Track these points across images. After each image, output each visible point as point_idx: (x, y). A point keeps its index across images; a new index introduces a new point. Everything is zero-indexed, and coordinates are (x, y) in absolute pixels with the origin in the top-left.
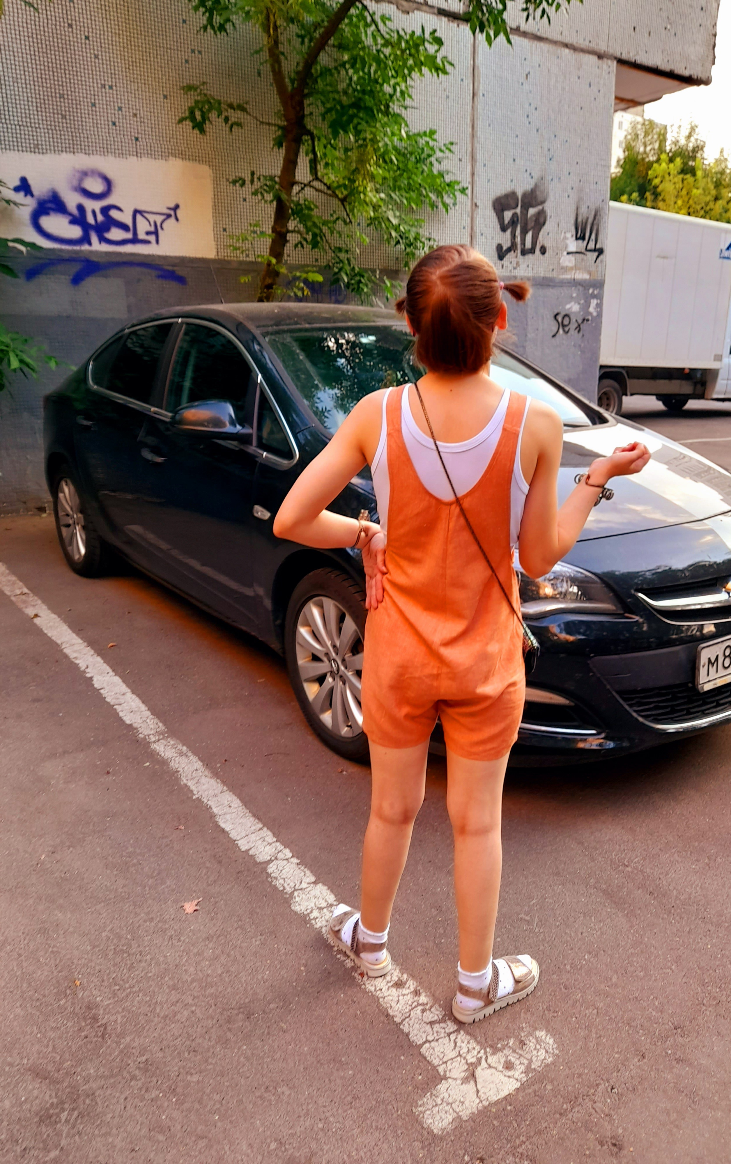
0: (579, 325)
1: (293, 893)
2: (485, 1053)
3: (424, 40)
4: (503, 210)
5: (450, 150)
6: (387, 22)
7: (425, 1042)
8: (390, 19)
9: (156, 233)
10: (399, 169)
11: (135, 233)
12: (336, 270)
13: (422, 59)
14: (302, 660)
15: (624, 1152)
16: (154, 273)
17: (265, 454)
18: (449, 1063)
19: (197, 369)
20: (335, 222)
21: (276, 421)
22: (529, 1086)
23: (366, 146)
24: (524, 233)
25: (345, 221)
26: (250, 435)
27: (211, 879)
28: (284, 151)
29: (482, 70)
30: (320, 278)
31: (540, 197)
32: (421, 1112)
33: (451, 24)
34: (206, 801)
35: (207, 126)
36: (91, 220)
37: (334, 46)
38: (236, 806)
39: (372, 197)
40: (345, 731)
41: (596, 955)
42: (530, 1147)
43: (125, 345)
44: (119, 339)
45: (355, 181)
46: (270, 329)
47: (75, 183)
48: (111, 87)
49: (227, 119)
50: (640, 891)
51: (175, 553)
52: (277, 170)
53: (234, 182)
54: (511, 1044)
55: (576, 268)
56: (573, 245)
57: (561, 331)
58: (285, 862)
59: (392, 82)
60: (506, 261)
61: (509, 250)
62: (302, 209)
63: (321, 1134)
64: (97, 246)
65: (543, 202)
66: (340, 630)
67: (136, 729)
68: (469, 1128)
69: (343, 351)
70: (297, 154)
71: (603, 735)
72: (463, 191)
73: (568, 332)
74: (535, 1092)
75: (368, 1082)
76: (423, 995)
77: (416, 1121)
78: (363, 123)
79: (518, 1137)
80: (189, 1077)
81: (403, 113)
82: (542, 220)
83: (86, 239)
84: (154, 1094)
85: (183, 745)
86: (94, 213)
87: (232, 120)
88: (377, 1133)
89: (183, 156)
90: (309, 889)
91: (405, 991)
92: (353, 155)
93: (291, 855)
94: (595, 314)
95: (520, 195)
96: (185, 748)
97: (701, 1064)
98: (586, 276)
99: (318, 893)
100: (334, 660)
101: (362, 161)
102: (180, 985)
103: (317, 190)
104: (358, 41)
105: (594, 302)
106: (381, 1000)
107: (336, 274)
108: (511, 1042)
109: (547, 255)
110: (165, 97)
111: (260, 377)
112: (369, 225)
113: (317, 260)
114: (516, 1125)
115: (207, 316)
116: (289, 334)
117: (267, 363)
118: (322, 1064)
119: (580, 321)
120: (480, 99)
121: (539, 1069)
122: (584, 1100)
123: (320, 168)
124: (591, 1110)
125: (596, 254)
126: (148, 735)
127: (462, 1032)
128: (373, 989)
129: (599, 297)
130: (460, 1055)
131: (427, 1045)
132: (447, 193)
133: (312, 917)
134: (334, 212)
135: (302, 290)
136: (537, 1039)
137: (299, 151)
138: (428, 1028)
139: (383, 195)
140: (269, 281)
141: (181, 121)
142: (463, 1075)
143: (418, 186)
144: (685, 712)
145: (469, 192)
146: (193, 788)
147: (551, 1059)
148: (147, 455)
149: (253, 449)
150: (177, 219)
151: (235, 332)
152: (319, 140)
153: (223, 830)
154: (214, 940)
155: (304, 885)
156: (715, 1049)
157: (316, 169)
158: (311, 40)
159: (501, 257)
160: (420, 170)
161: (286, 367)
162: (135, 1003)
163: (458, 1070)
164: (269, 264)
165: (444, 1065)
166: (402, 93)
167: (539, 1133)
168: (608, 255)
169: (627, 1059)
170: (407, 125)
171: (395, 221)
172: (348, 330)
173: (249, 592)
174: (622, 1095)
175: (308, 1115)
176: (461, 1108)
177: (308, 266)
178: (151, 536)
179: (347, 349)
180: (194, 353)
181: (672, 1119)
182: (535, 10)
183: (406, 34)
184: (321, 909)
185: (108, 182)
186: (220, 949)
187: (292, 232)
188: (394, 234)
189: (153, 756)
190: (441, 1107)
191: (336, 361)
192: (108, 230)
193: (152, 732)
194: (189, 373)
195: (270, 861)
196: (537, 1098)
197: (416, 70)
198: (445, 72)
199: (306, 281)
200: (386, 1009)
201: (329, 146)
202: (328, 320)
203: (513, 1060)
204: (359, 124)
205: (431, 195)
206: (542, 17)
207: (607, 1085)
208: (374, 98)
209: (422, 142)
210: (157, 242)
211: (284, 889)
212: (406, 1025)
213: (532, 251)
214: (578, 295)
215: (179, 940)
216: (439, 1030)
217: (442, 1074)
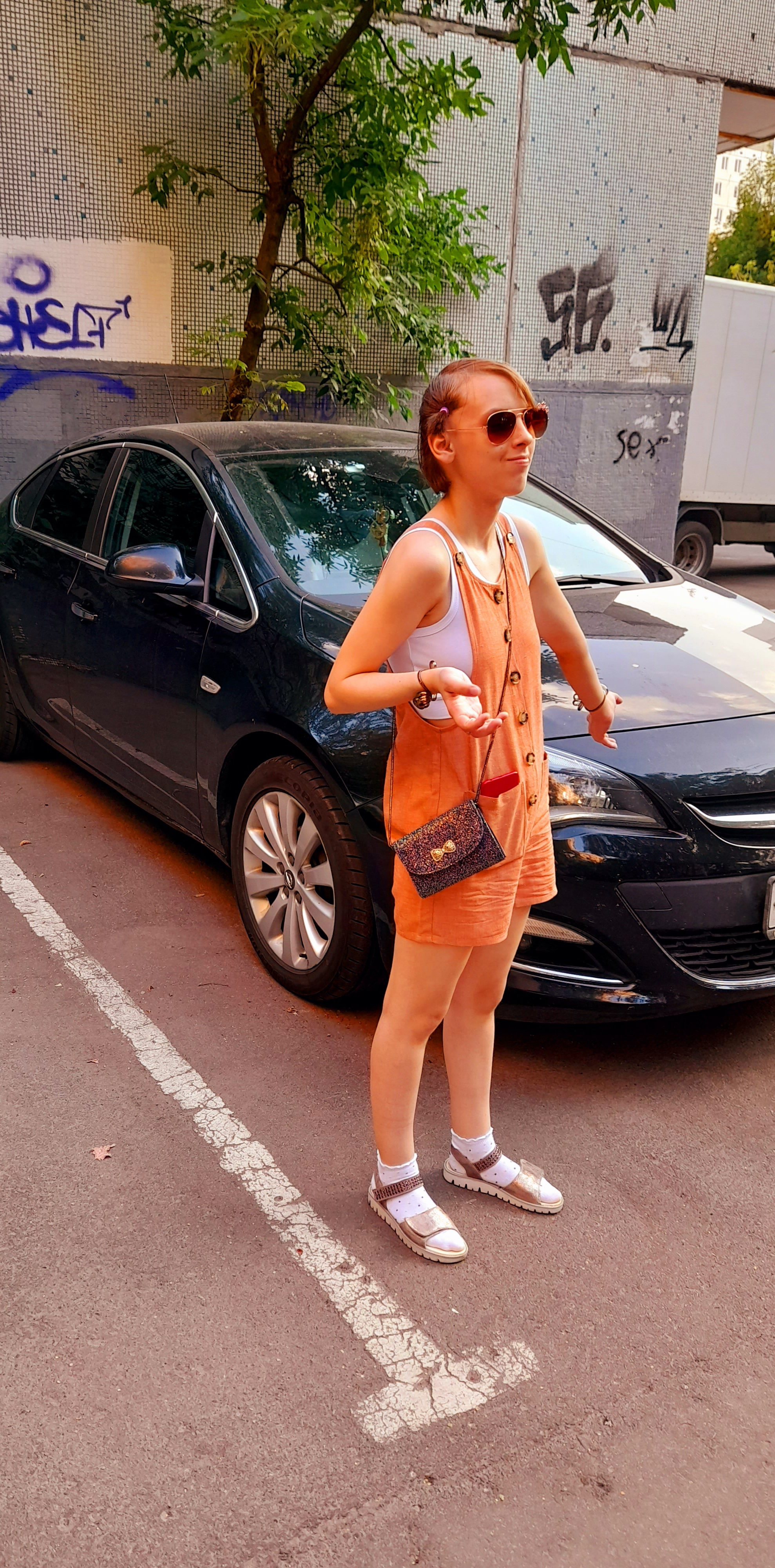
0: (653, 447)
1: (223, 1148)
2: (446, 1358)
3: (454, 72)
4: (553, 293)
5: (484, 217)
6: (407, 49)
7: (372, 1337)
8: (411, 45)
9: (101, 333)
10: (413, 242)
11: (76, 334)
12: (325, 376)
13: (451, 96)
14: (250, 870)
15: (613, 1495)
16: (96, 383)
17: (217, 612)
18: (399, 1364)
19: (141, 504)
20: (326, 314)
21: (233, 572)
22: (498, 1404)
23: (370, 215)
24: (581, 322)
25: (338, 314)
26: (202, 588)
27: (128, 1123)
28: (265, 225)
29: (533, 106)
30: (302, 388)
31: (605, 273)
32: (360, 1415)
33: (493, 47)
34: (125, 1033)
35: (171, 198)
36: (23, 318)
37: (335, 85)
38: (161, 1041)
39: (376, 280)
40: (298, 962)
41: (600, 1262)
42: (492, 1473)
43: (58, 474)
44: (50, 468)
45: (354, 261)
46: (232, 455)
47: (7, 273)
48: (55, 152)
49: (194, 187)
50: (667, 1191)
51: (105, 733)
52: (255, 251)
53: (200, 267)
54: (479, 1352)
55: (652, 369)
56: (649, 338)
57: (626, 455)
58: (216, 1112)
59: (411, 127)
60: (553, 362)
61: (559, 346)
62: (284, 299)
63: (239, 1424)
64: (30, 351)
65: (609, 281)
66: (297, 833)
67: (49, 943)
68: (418, 1442)
69: (327, 483)
70: (280, 229)
71: (632, 986)
72: (498, 269)
73: (636, 456)
74: (504, 1411)
75: (298, 1374)
76: (374, 1282)
77: (354, 1424)
78: (368, 185)
79: (479, 1459)
80: (90, 1342)
81: (422, 169)
82: (606, 304)
83: (17, 342)
84: (50, 1355)
85: (103, 965)
86: (28, 309)
87: (201, 188)
88: (306, 1432)
89: (139, 235)
90: (241, 1146)
91: (351, 1276)
92: (354, 226)
93: (223, 1104)
94: (676, 432)
95: (577, 271)
96: (104, 970)
97: (727, 1407)
98: (666, 380)
99: (253, 1153)
100: (289, 871)
101: (365, 234)
102: (85, 1239)
103: (303, 273)
104: (367, 78)
105: (675, 416)
106: (321, 1283)
107: (325, 381)
108: (480, 1350)
109: (611, 352)
110: (120, 160)
111: (216, 515)
112: (370, 317)
113: (300, 364)
114: (477, 1446)
115: (157, 440)
116: (255, 462)
117: (226, 499)
118: (245, 1346)
119: (654, 442)
120: (528, 145)
121: (513, 1386)
122: (567, 1428)
123: (310, 247)
124: (576, 1442)
125: (683, 349)
126: (62, 952)
127: (419, 1331)
128: (312, 1269)
129: (684, 409)
130: (414, 1357)
131: (374, 1341)
132: (476, 272)
133: (244, 1179)
134: (326, 301)
135: (279, 404)
136: (512, 1350)
137: (283, 223)
138: (377, 1321)
139: (389, 278)
140: (237, 392)
141: (137, 192)
142: (416, 1379)
143: (438, 264)
144: (748, 965)
145: (506, 270)
146: (110, 1016)
147: (529, 1376)
148: (77, 610)
149: (203, 605)
150: (127, 316)
151: (190, 460)
152: (310, 209)
153: (144, 1068)
154: (127, 1193)
155: (237, 1141)
156: (749, 1391)
157: (304, 248)
158: (305, 80)
159: (547, 356)
160: (442, 241)
161: (250, 503)
162: (33, 1254)
163: (410, 1373)
164: (238, 371)
165: (394, 1366)
166: (423, 140)
167: (506, 1459)
168: (699, 352)
169: (628, 1389)
170: (426, 185)
171: (403, 311)
172: (335, 455)
173: (192, 784)
174: (617, 1429)
175: (225, 1400)
176: (410, 1417)
177: (287, 372)
178: (76, 712)
179: (331, 480)
180: (138, 485)
181: (680, 1466)
182: (607, 24)
183: (431, 64)
184: (255, 1170)
185: (46, 270)
186: (133, 1204)
187: (270, 328)
188: (402, 328)
189: (68, 977)
190: (385, 1413)
191: (318, 496)
192: (43, 330)
193: (67, 948)
194: (132, 510)
195: (198, 1109)
196: (506, 1418)
197: (442, 110)
198: (480, 112)
199: (284, 392)
200: (327, 1294)
201: (322, 217)
202: (307, 443)
203: (480, 1370)
204: (363, 186)
205: (454, 274)
206: (616, 32)
207: (599, 1415)
208: (383, 152)
209: (445, 205)
210: (102, 346)
211: (213, 1142)
212: (350, 1315)
213: (591, 347)
214: (653, 406)
215: (87, 1189)
216: (390, 1326)
217: (390, 1375)
